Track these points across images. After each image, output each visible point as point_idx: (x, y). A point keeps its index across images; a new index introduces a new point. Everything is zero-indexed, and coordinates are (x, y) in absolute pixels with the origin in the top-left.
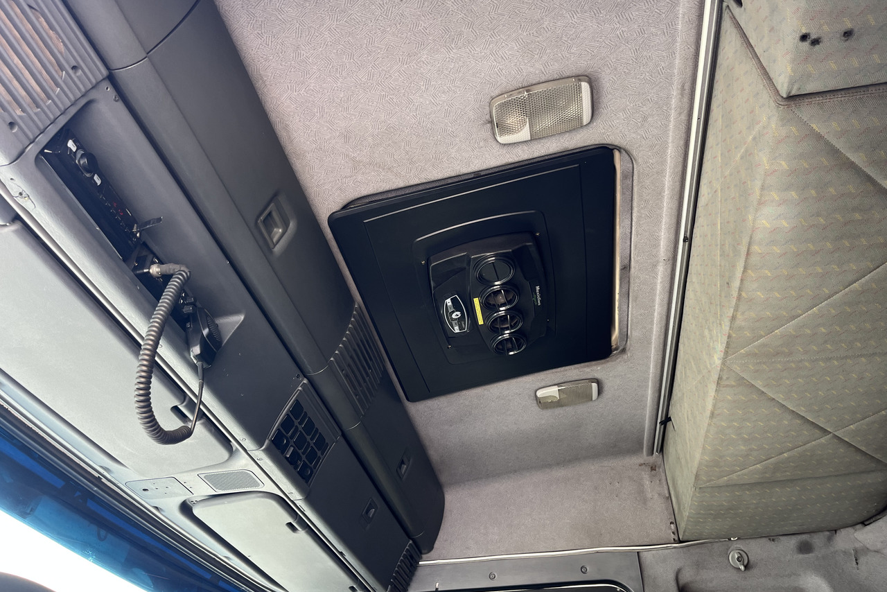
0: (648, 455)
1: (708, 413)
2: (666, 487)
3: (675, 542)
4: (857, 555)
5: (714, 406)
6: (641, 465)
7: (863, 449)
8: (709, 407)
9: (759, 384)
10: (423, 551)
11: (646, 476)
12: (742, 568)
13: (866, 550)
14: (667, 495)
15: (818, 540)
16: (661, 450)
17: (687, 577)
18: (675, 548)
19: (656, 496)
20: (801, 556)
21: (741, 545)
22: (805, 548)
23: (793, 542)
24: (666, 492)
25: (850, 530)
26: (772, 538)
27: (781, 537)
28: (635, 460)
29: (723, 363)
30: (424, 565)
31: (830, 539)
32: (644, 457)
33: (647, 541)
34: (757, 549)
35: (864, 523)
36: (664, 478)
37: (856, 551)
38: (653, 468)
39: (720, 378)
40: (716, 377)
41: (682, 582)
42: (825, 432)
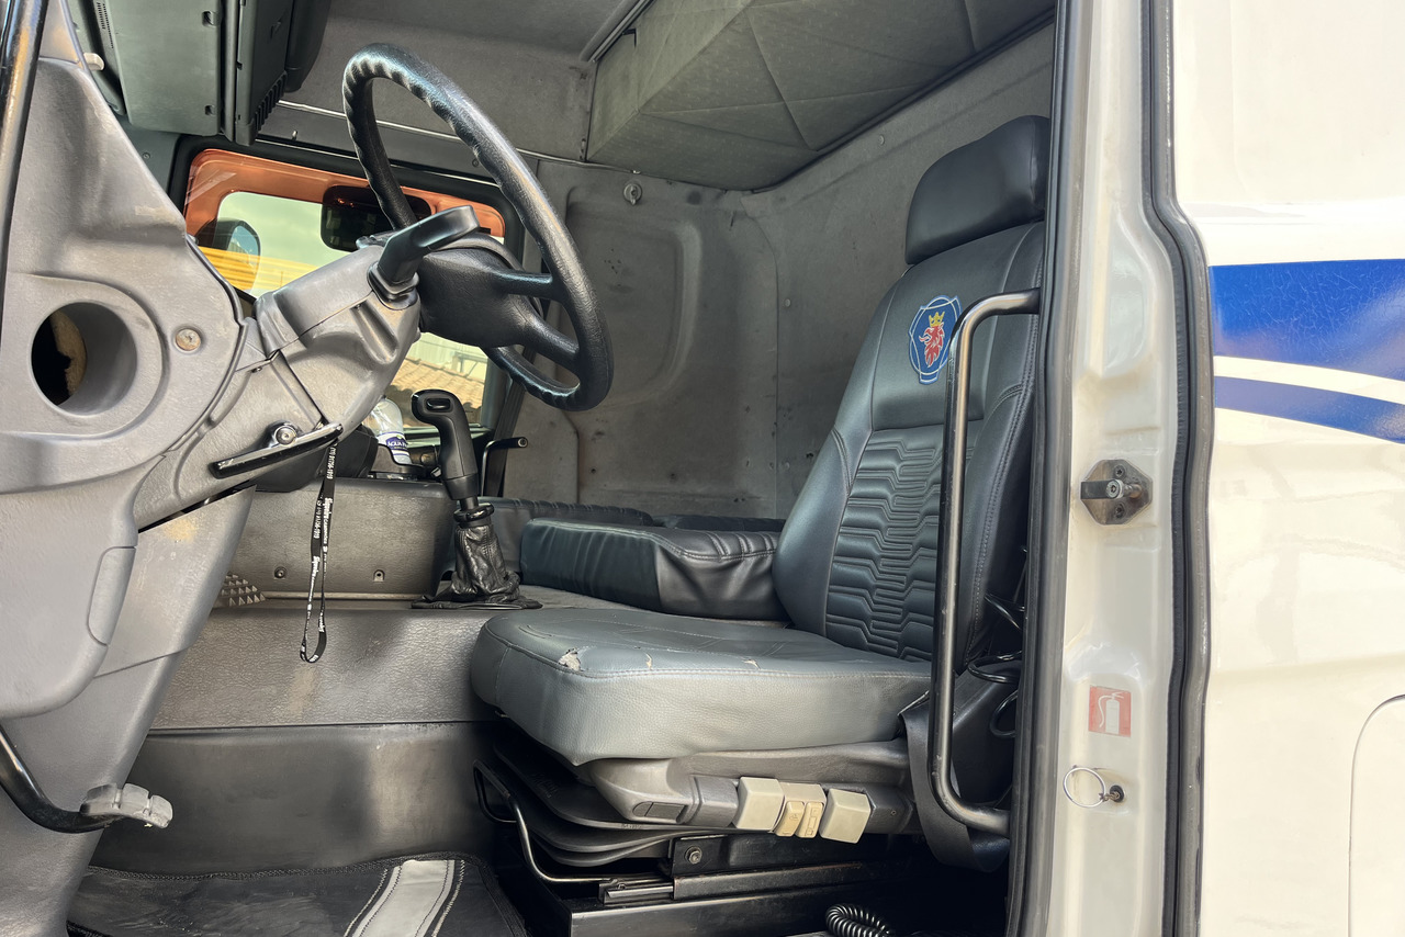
0: (582, 59)
1: (700, 48)
2: (590, 101)
3: (581, 160)
4: (735, 217)
5: (711, 43)
6: (571, 68)
7: (798, 123)
8: (705, 42)
9: (759, 39)
10: (287, 89)
11: (573, 81)
12: (633, 201)
13: (744, 215)
14: (589, 110)
15: (708, 194)
16: (600, 60)
17: (578, 196)
18: (578, 165)
19: (577, 108)
20: (687, 205)
21: (639, 180)
22: (694, 199)
23: (687, 189)
24: (589, 106)
25: (739, 193)
26: (670, 181)
27: (679, 184)
28: (568, 60)
29: (744, 10)
30: (284, 107)
31: (718, 197)
32: (577, 60)
33: (552, 151)
34: (653, 187)
35: (753, 190)
36: (591, 90)
37: (735, 213)
38: (583, 76)
39: (733, 21)
40: (729, 18)
41: (573, 200)
42: (780, 97)
